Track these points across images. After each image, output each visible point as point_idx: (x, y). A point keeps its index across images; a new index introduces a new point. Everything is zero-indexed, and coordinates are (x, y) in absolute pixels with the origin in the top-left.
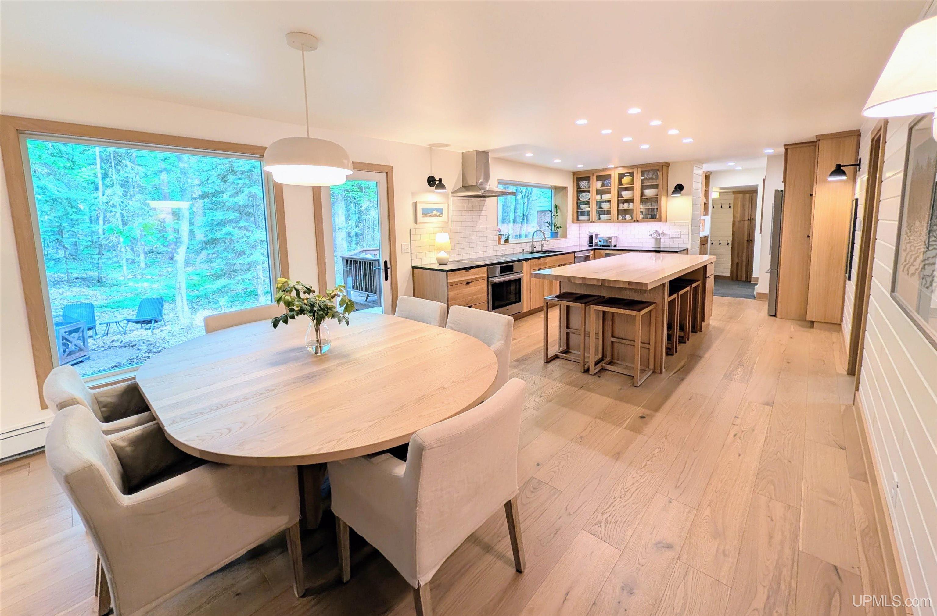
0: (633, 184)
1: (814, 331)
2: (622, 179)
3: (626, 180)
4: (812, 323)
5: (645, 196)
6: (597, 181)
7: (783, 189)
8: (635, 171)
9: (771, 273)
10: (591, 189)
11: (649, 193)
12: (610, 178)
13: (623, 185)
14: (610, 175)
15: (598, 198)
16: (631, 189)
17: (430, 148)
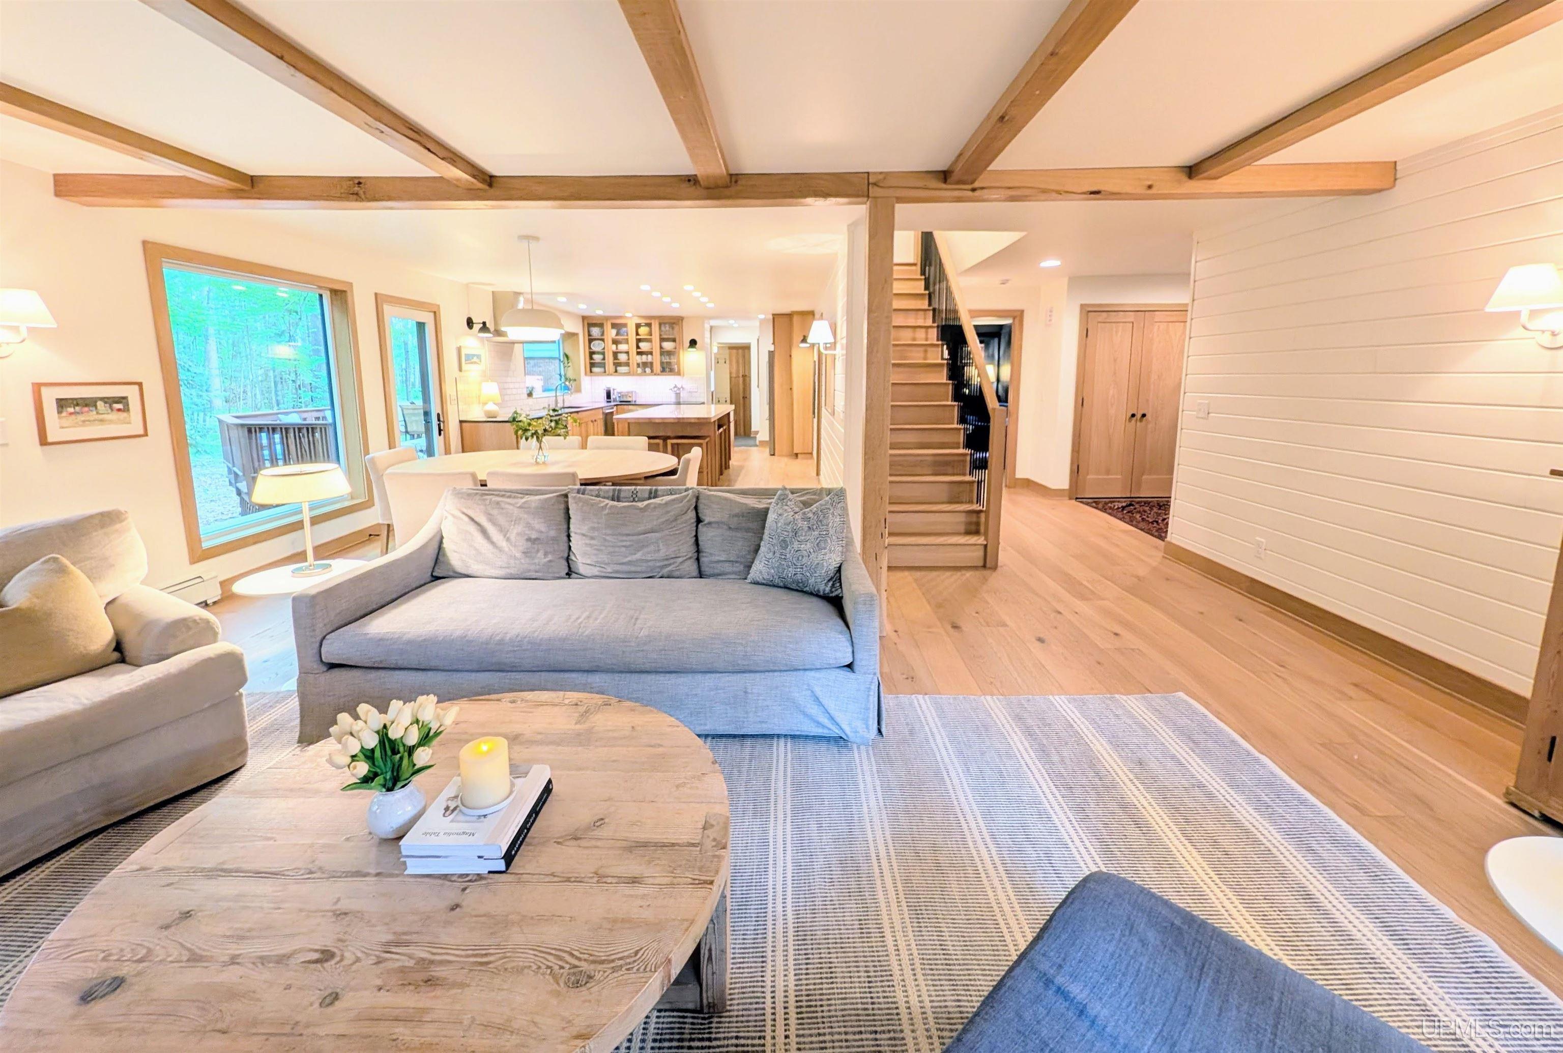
0: (651, 336)
1: (798, 461)
2: (640, 330)
3: (643, 330)
4: (797, 455)
5: (665, 349)
6: (611, 329)
7: (773, 350)
8: (653, 322)
9: (770, 420)
10: (604, 337)
11: (668, 346)
12: (627, 327)
13: (640, 336)
15: (614, 347)
16: (649, 341)
17: (467, 286)
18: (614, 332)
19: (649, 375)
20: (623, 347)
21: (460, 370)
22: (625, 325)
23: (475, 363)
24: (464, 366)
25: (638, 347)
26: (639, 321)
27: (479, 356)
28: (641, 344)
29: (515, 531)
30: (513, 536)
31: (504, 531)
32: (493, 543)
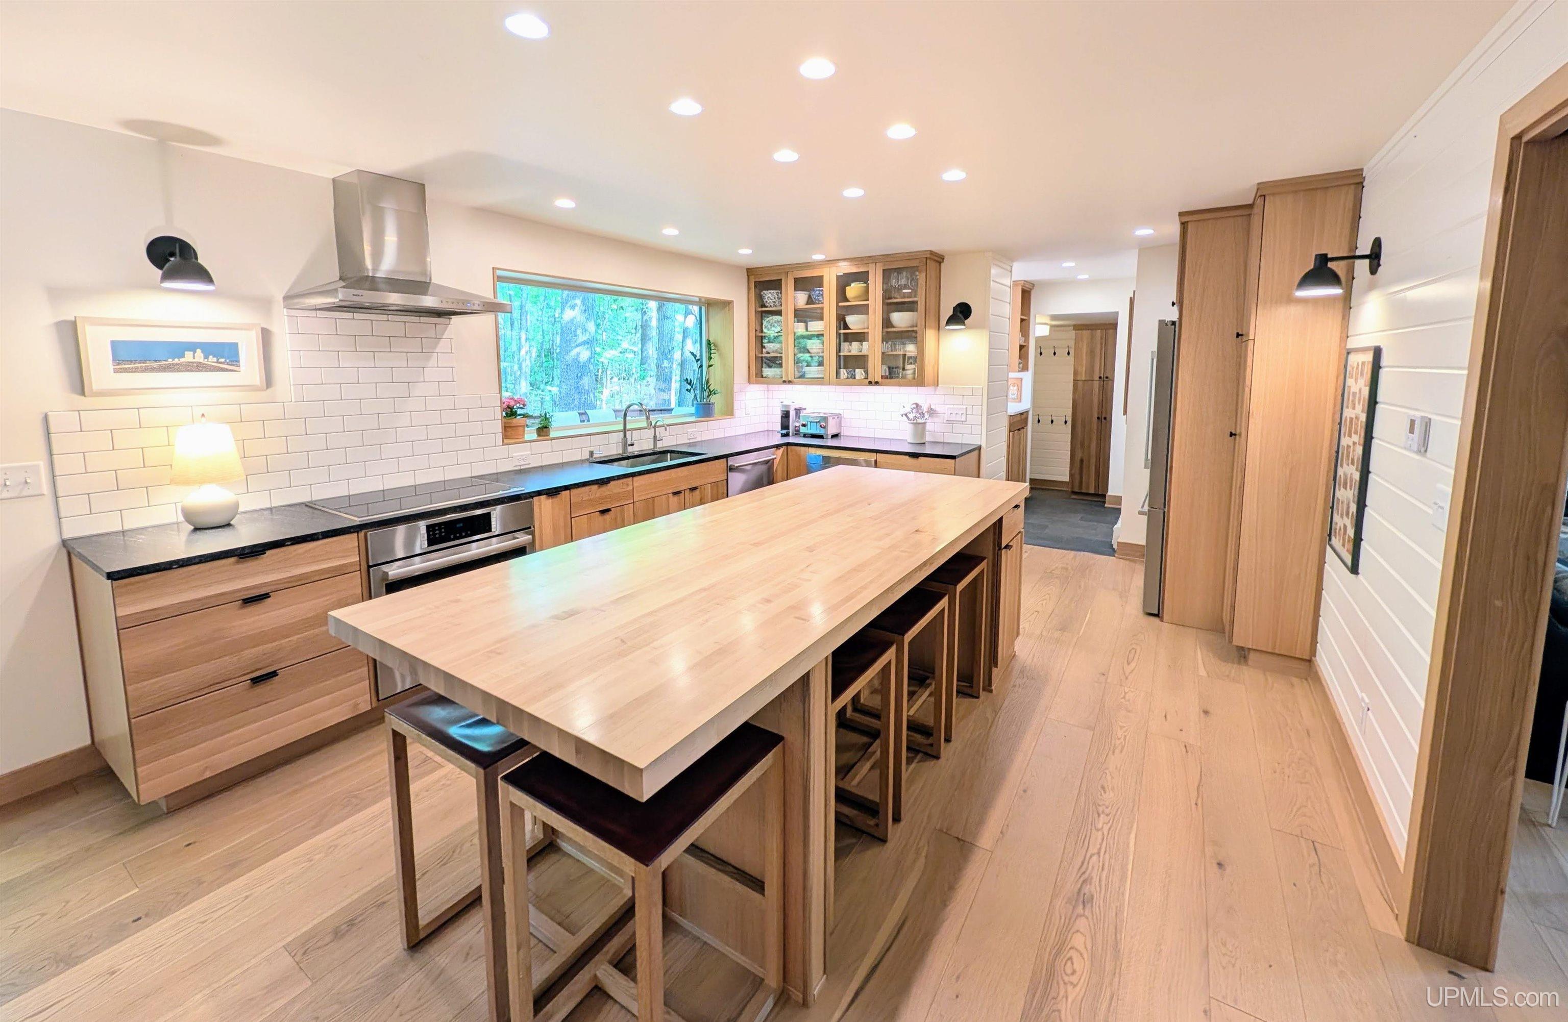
0: (868, 300)
2: (848, 288)
3: (853, 290)
4: (1245, 651)
5: (893, 327)
6: (795, 290)
7: (1175, 318)
8: (871, 269)
9: (1151, 515)
10: (783, 308)
11: (900, 319)
12: (821, 285)
13: (847, 301)
14: (821, 278)
15: (800, 329)
16: (864, 310)
18: (801, 298)
19: (860, 384)
20: (815, 326)
22: (818, 281)
25: (842, 322)
26: (845, 268)
28: (850, 319)
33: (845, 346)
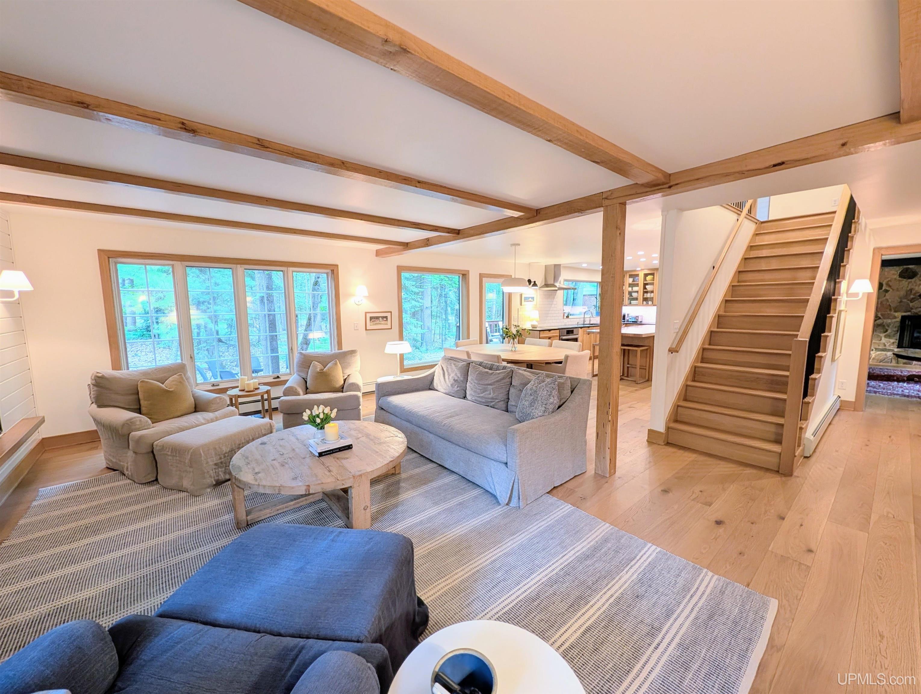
0: (654, 281)
2: (647, 277)
6: (629, 278)
8: (655, 272)
13: (647, 281)
15: (630, 289)
16: (652, 284)
17: (530, 264)
18: (631, 280)
19: (650, 305)
20: (635, 289)
21: (521, 305)
22: (637, 275)
23: (530, 301)
24: (523, 303)
25: (645, 288)
26: (647, 272)
27: (533, 298)
28: (647, 287)
29: (452, 375)
30: (450, 377)
31: (449, 375)
32: (445, 379)
33: (645, 294)
